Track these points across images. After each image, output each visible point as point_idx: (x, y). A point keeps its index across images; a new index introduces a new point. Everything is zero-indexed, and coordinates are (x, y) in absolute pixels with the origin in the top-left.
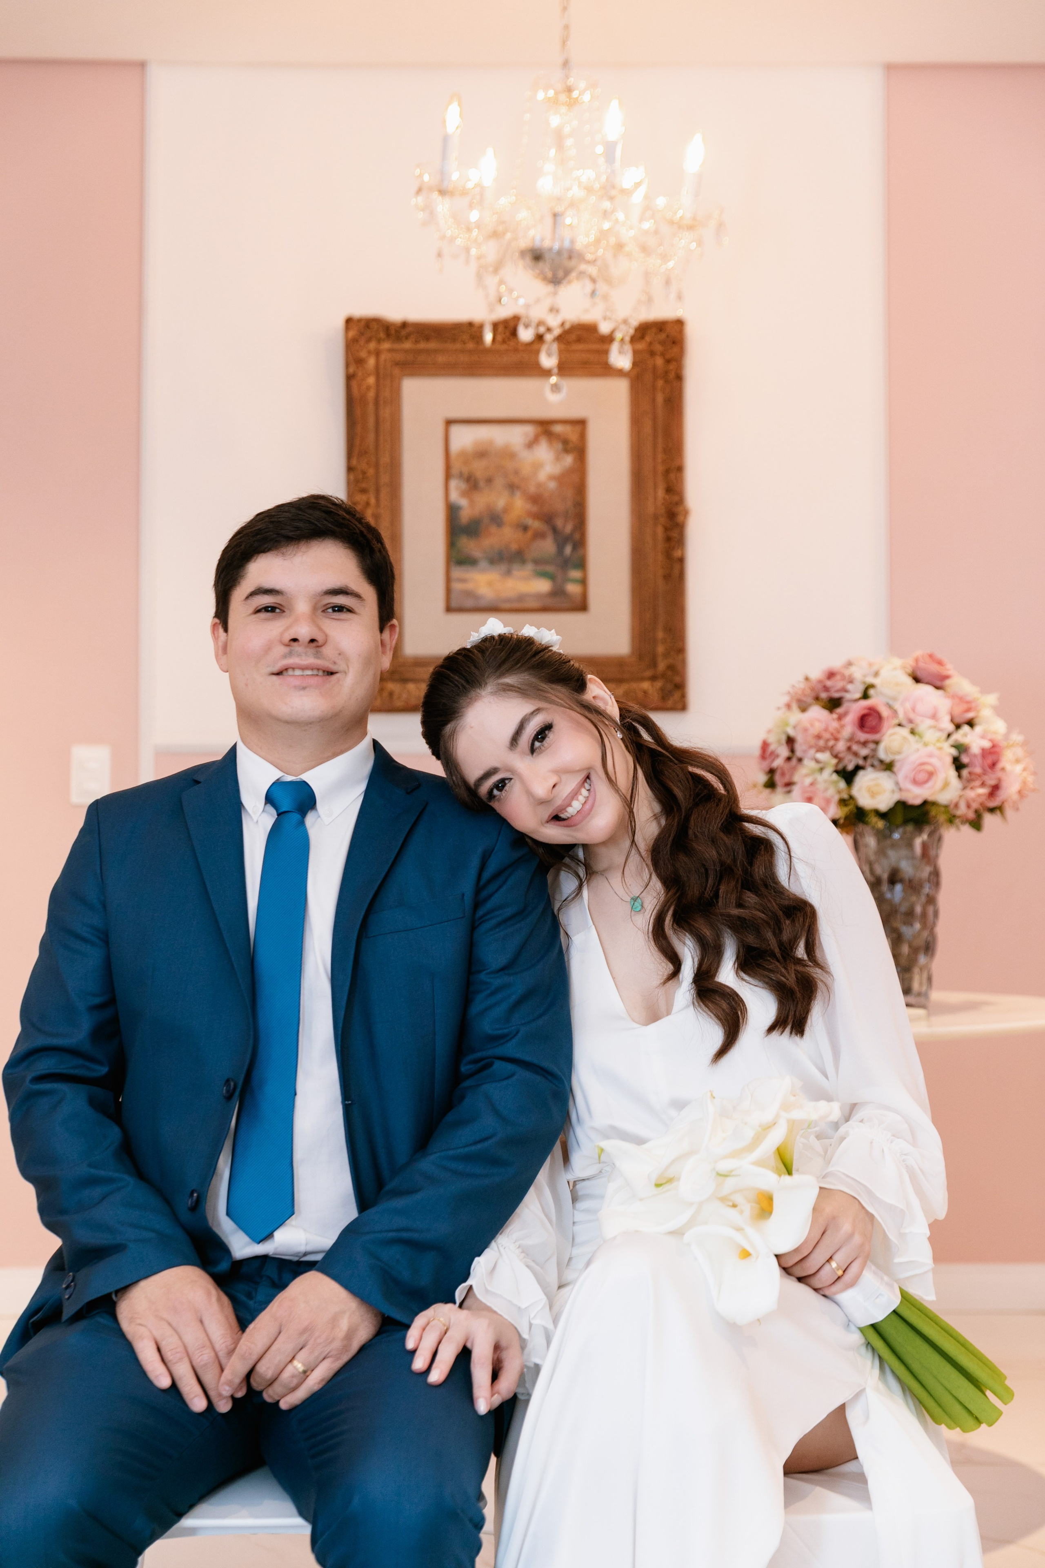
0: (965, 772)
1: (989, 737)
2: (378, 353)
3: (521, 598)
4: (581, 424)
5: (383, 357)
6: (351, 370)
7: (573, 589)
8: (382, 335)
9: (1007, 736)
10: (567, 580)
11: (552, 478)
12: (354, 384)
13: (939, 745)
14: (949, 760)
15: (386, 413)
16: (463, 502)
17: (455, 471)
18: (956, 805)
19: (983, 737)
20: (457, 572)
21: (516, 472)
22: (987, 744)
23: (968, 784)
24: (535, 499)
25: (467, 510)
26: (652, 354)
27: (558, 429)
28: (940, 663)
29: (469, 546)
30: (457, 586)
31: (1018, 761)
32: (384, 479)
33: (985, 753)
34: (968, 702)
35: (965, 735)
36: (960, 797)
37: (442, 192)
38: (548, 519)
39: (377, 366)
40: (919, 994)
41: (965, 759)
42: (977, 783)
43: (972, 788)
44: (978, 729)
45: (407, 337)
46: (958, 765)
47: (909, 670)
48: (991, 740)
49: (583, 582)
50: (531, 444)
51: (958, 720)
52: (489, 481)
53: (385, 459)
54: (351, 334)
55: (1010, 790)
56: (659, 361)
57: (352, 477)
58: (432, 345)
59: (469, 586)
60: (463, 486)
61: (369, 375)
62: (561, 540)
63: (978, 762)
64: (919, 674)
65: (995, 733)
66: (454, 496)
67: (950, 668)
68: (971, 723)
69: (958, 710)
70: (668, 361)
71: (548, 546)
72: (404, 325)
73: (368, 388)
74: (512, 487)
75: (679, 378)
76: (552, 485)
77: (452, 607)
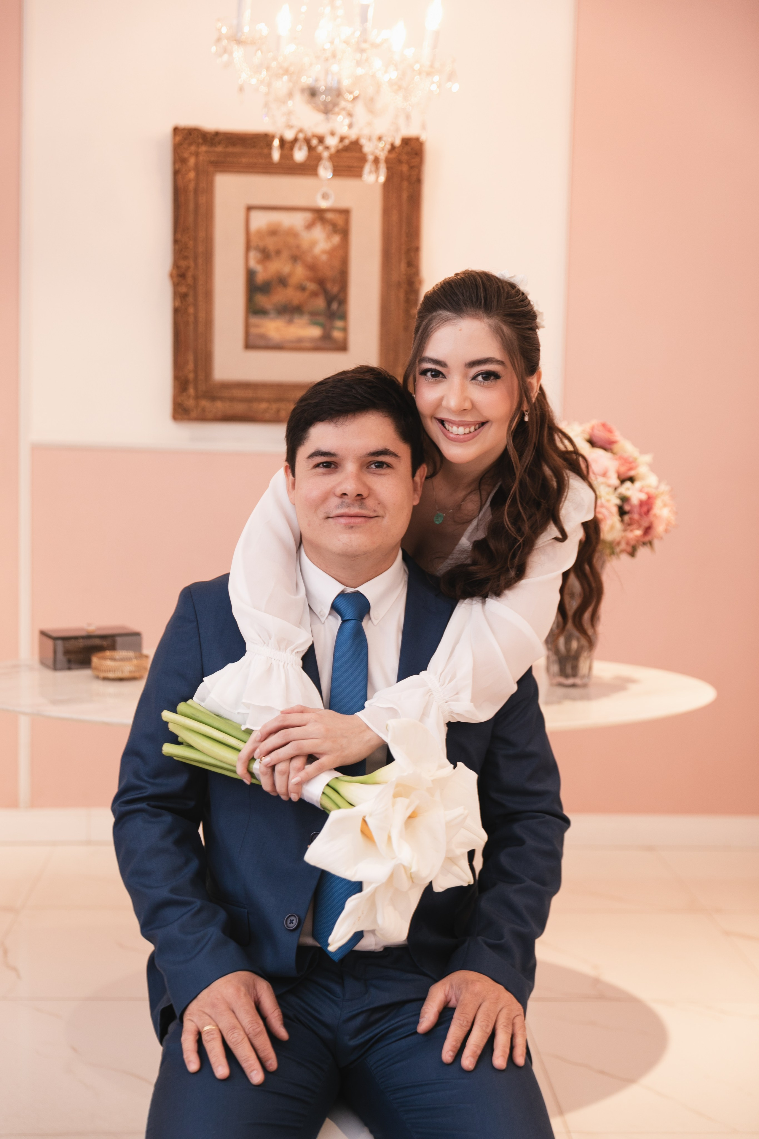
0: (626, 518)
1: (646, 490)
2: (197, 154)
3: (300, 340)
4: (346, 213)
5: (201, 158)
6: (177, 167)
7: (337, 334)
8: (200, 141)
9: (657, 488)
10: (333, 328)
11: (324, 252)
12: (180, 176)
13: (608, 497)
14: (615, 510)
15: (202, 200)
16: (258, 268)
17: (253, 244)
18: (619, 544)
19: (641, 491)
20: (254, 320)
21: (298, 247)
22: (643, 497)
23: (628, 525)
24: (312, 267)
25: (262, 274)
26: (400, 162)
27: (329, 216)
28: (610, 431)
29: (262, 300)
30: (253, 331)
31: (665, 505)
32: (201, 249)
33: (642, 504)
34: (630, 463)
35: (627, 489)
36: (622, 537)
37: (239, 42)
38: (321, 282)
39: (196, 165)
40: (583, 677)
41: (627, 508)
42: (635, 526)
43: (631, 531)
44: (638, 484)
45: (219, 143)
46: (622, 512)
47: (587, 437)
48: (647, 494)
49: (345, 330)
50: (310, 226)
51: (623, 477)
52: (278, 253)
53: (201, 234)
54: (178, 138)
55: (660, 528)
56: (405, 168)
57: (177, 247)
58: (237, 150)
59: (261, 330)
60: (259, 256)
61: (190, 171)
62: (329, 300)
63: (636, 510)
64: (595, 439)
65: (649, 486)
66: (252, 264)
67: (618, 436)
68: (632, 480)
69: (623, 469)
70: (411, 168)
71: (320, 303)
72: (217, 134)
73: (190, 181)
74: (295, 259)
75: (418, 181)
76: (324, 258)
77: (249, 345)
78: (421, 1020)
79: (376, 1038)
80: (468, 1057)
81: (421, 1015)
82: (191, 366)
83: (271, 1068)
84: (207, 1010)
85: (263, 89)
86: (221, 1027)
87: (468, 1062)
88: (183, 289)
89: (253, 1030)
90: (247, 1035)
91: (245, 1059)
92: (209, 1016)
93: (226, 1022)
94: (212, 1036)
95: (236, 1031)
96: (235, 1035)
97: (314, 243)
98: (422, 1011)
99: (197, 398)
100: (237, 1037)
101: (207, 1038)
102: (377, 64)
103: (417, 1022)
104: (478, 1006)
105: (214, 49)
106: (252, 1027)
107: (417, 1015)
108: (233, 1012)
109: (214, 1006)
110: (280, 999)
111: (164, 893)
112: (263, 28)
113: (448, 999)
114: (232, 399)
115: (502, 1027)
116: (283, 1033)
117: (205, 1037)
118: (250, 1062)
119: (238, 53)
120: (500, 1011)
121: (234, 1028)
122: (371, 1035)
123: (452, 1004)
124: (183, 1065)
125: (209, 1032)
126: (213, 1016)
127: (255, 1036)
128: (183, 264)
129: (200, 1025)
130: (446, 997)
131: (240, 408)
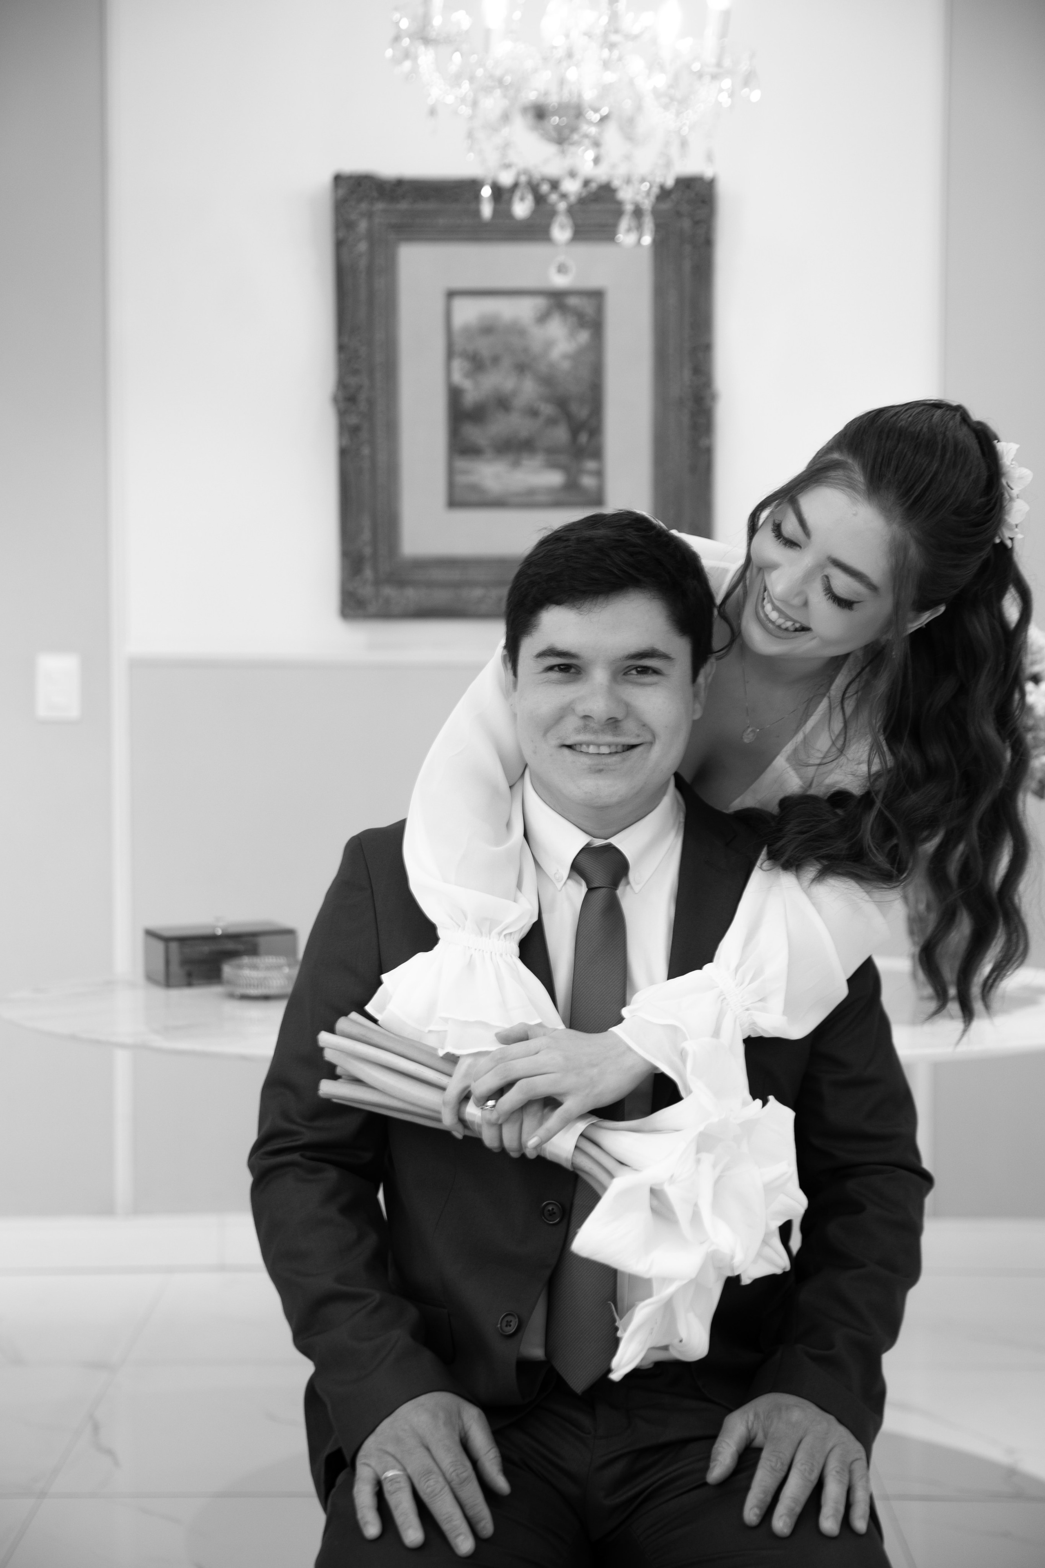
2: (370, 215)
3: (531, 491)
4: (597, 296)
5: (377, 220)
6: (341, 235)
7: (588, 481)
8: (375, 194)
10: (581, 471)
11: (566, 356)
12: (345, 250)
15: (380, 283)
16: (467, 384)
17: (457, 349)
20: (461, 464)
21: (526, 350)
24: (548, 380)
25: (472, 393)
26: (679, 214)
27: (573, 301)
29: (473, 433)
30: (461, 479)
32: (379, 358)
37: (427, 41)
38: (562, 403)
39: (370, 231)
45: (403, 197)
49: (599, 474)
50: (543, 318)
52: (496, 360)
53: (379, 336)
54: (341, 192)
56: (686, 224)
57: (342, 356)
58: (431, 206)
59: (472, 479)
60: (467, 365)
61: (360, 240)
62: (575, 429)
66: (457, 378)
70: (696, 223)
71: (561, 434)
72: (400, 183)
73: (360, 256)
74: (521, 368)
75: (708, 243)
76: (566, 365)
77: (455, 501)
78: (712, 1465)
79: (645, 1494)
80: (781, 1516)
81: (713, 1456)
82: (366, 535)
83: (485, 1532)
84: (390, 1448)
85: (465, 110)
86: (410, 1470)
87: (781, 1523)
88: (353, 420)
89: (458, 1475)
90: (449, 1483)
91: (447, 1518)
92: (394, 1456)
93: (417, 1462)
94: (397, 1486)
95: (433, 1476)
96: (431, 1482)
97: (549, 344)
98: (714, 1451)
99: (377, 583)
100: (434, 1485)
101: (390, 1489)
102: (636, 65)
103: (706, 1468)
104: (797, 1441)
105: (389, 53)
106: (456, 1471)
107: (706, 1459)
108: (428, 1449)
109: (398, 1441)
110: (498, 1436)
111: (326, 1283)
112: (462, 19)
113: (752, 1435)
114: (430, 584)
115: (834, 1473)
116: (501, 1484)
117: (387, 1487)
118: (455, 1523)
119: (426, 57)
120: (831, 1451)
121: (429, 1472)
122: (637, 1489)
123: (758, 1442)
124: (355, 1527)
125: (393, 1479)
126: (399, 1456)
127: (461, 1483)
128: (352, 381)
129: (379, 1470)
130: (749, 1431)
131: (441, 597)
